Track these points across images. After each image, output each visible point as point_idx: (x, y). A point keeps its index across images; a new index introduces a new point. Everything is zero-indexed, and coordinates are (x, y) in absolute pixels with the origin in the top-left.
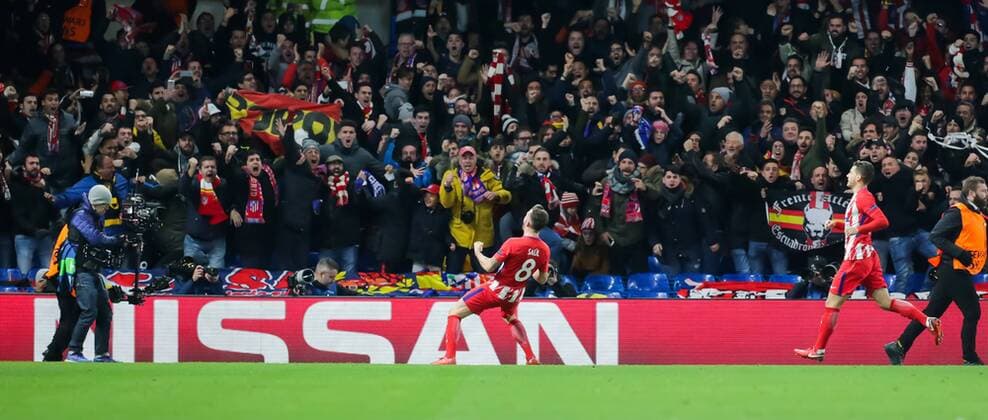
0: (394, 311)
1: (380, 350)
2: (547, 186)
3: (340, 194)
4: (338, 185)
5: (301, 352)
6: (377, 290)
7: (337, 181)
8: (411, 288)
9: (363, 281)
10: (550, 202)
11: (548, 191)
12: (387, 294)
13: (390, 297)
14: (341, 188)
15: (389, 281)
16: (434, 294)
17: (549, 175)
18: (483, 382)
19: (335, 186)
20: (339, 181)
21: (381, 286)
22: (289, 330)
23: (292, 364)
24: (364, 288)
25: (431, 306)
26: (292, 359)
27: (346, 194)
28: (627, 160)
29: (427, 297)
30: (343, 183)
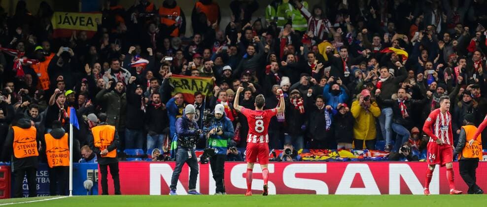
0: (328, 168)
1: (321, 188)
2: (402, 107)
3: (300, 107)
4: (298, 103)
5: (282, 189)
6: (320, 158)
7: (298, 101)
8: (337, 157)
9: (312, 153)
10: (403, 115)
11: (402, 110)
12: (324, 160)
13: (326, 161)
14: (301, 105)
15: (325, 153)
16: (349, 160)
17: (404, 101)
18: (372, 203)
19: (297, 104)
20: (299, 101)
21: (321, 156)
22: (277, 178)
23: (278, 195)
24: (313, 157)
25: (346, 166)
26: (277, 193)
27: (303, 108)
28: (439, 88)
29: (345, 161)
30: (301, 102)
